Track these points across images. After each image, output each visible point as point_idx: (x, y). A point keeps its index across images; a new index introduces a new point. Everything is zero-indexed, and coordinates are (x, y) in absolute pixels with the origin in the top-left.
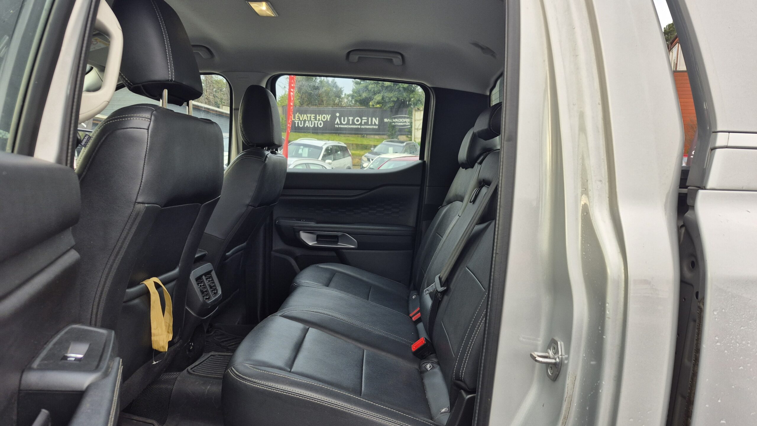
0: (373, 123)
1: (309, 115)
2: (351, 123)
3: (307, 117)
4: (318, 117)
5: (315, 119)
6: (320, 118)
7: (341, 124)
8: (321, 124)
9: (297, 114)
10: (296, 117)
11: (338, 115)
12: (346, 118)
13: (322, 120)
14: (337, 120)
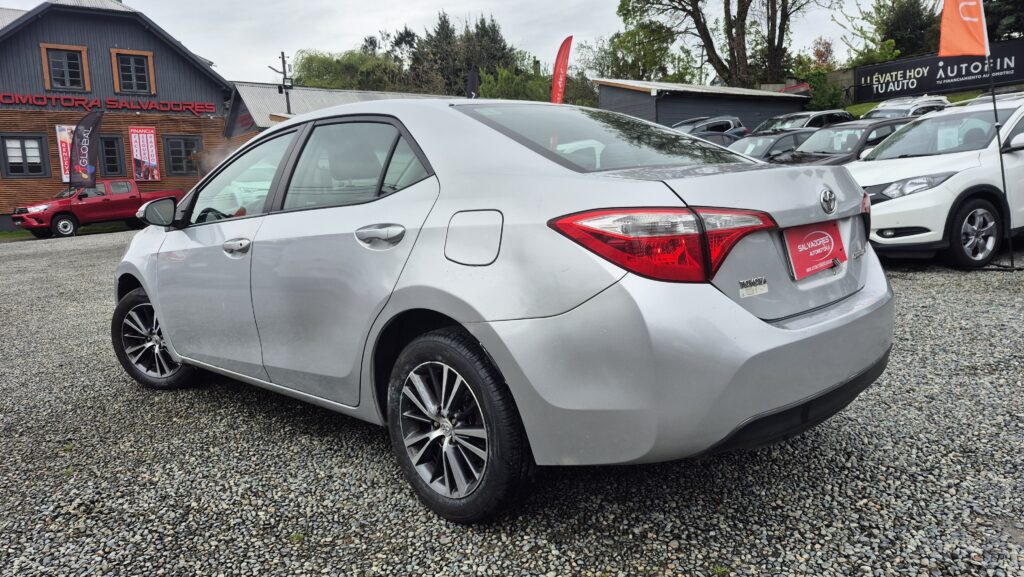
0: (1005, 67)
1: (894, 74)
2: (964, 73)
3: (892, 76)
4: (908, 74)
5: (904, 77)
6: (912, 74)
7: (947, 77)
8: (913, 84)
9: (876, 75)
10: (875, 80)
11: (941, 64)
12: (956, 67)
13: (915, 78)
14: (941, 72)
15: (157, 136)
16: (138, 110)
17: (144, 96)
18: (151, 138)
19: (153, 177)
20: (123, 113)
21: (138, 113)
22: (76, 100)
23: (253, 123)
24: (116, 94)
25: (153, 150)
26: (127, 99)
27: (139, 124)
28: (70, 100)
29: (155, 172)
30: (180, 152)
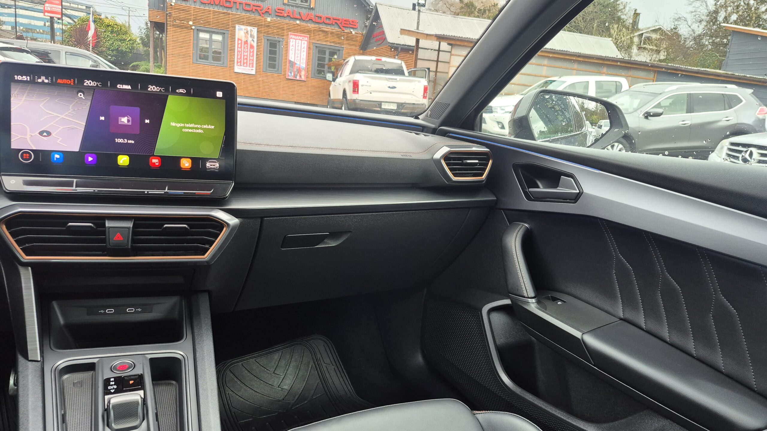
15: (309, 43)
16: (297, 19)
17: (305, 8)
18: (304, 44)
19: (300, 76)
20: (287, 21)
21: (298, 22)
22: (253, 6)
23: (385, 39)
24: (284, 4)
25: (304, 55)
26: (291, 9)
27: (296, 31)
28: (250, 5)
29: (303, 73)
30: (323, 59)
